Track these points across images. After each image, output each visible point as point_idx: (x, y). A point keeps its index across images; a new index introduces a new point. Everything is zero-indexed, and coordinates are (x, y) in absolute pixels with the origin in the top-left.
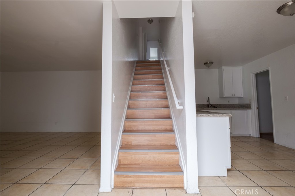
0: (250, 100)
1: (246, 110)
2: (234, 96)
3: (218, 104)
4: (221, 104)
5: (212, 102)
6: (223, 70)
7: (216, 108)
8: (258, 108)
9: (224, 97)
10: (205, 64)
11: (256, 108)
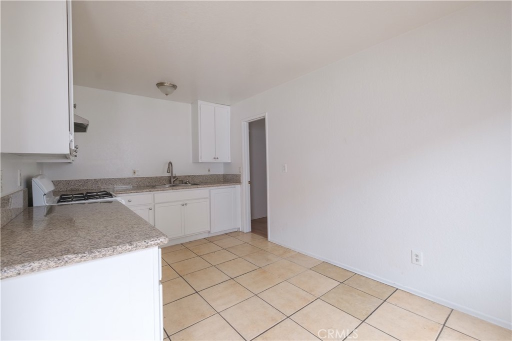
0: (240, 168)
1: (234, 186)
2: (216, 161)
3: (189, 176)
4: (195, 176)
5: (178, 172)
6: (199, 108)
7: (186, 183)
8: (250, 182)
9: (200, 161)
10: (160, 85)
11: (247, 183)
